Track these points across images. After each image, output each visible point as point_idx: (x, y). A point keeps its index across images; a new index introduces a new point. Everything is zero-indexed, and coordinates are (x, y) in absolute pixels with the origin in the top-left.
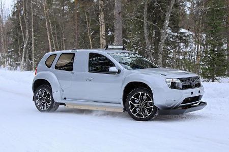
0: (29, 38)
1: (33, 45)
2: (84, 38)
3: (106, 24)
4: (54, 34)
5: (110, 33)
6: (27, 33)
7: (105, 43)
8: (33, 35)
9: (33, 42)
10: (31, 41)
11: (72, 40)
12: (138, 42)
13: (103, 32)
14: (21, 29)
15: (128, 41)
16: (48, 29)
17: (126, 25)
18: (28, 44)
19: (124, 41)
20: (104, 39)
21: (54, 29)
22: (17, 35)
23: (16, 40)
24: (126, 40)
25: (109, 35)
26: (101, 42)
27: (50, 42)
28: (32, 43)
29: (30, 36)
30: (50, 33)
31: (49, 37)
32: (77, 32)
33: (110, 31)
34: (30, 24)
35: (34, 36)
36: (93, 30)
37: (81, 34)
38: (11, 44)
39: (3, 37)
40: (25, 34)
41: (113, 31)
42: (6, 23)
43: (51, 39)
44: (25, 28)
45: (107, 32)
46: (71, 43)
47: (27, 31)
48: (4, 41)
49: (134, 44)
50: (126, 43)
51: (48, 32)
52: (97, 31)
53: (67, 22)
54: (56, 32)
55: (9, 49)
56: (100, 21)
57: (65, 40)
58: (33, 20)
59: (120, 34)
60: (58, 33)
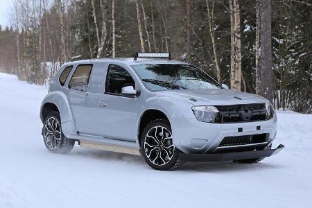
0: (108, 36)
1: (113, 49)
2: (201, 37)
3: (242, 12)
4: (150, 29)
5: (248, 28)
6: (105, 28)
7: (239, 45)
8: (114, 31)
9: (114, 44)
10: (111, 41)
11: (180, 40)
12: (298, 44)
13: (235, 26)
14: (93, 20)
15: (281, 42)
16: (139, 21)
17: (279, 13)
18: (105, 46)
19: (273, 41)
20: (238, 38)
21: (149, 21)
22: (87, 32)
23: (86, 40)
24: (277, 40)
25: (246, 30)
26: (233, 43)
27: (142, 43)
28: (111, 46)
29: (108, 32)
30: (143, 27)
31: (141, 34)
32: (188, 25)
33: (248, 23)
34: (109, 13)
35: (116, 33)
36: (217, 22)
37: (197, 30)
38: (77, 47)
39: (65, 34)
40: (100, 29)
41: (253, 24)
42: (70, 11)
43: (144, 38)
44: (101, 18)
45: (243, 26)
46: (178, 45)
47: (104, 23)
48: (66, 42)
49: (292, 48)
50: (277, 45)
51: (140, 26)
52: (225, 25)
53: (173, 8)
54: (152, 26)
55: (73, 54)
56: (231, 6)
57: (169, 40)
58: (115, 5)
59: (267, 29)
60: (157, 28)
